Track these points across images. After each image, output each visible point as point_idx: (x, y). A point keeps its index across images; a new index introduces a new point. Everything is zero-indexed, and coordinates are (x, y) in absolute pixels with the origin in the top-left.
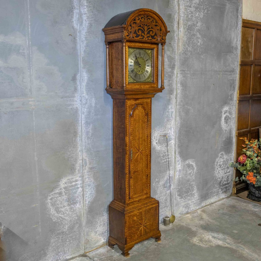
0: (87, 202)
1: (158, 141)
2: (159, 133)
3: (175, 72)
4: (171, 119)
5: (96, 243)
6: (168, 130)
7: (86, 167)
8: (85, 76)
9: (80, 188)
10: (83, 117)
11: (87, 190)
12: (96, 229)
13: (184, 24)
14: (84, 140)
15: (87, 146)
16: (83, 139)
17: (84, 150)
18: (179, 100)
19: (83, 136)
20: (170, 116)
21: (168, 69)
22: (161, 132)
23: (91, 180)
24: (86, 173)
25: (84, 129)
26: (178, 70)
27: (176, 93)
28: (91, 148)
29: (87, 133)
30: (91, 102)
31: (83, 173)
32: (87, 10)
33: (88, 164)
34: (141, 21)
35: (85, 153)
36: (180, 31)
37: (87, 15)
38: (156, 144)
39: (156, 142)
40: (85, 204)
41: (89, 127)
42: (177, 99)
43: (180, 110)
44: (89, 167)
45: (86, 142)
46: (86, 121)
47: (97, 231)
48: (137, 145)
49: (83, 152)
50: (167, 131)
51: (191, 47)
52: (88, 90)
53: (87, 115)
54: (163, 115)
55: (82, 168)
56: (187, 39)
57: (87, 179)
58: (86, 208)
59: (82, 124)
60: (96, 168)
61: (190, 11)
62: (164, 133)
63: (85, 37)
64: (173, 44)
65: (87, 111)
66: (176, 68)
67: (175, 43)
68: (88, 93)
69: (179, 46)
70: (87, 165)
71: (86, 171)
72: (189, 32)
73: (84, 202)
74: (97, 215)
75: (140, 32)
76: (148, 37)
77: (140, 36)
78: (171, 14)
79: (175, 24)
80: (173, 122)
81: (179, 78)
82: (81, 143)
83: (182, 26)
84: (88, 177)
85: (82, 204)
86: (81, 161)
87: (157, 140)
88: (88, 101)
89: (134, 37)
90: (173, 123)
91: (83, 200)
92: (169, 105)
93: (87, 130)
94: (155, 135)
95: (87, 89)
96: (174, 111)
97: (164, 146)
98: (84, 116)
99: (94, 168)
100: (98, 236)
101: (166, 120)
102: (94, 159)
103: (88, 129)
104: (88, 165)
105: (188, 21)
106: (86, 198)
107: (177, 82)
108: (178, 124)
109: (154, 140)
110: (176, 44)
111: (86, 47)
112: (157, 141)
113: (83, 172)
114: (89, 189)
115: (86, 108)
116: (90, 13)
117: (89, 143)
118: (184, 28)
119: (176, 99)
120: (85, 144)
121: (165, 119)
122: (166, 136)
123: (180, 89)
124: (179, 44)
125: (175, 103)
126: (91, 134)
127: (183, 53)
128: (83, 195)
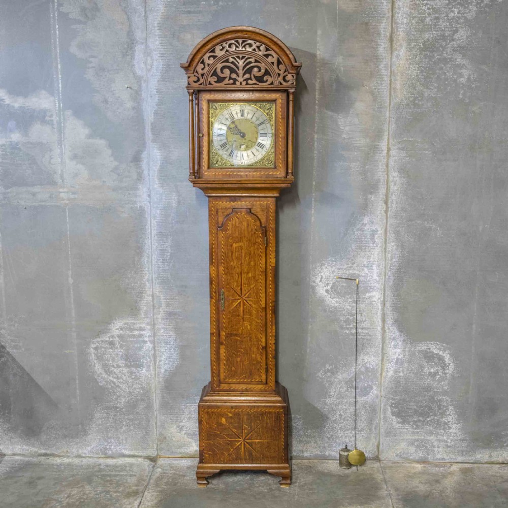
0: (163, 371)
1: (332, 288)
2: (333, 272)
3: (383, 145)
4: (371, 245)
5: (180, 447)
6: (363, 270)
7: (161, 310)
8: (158, 154)
9: (149, 343)
10: (154, 224)
11: (162, 350)
12: (180, 422)
13: (409, 41)
14: (156, 263)
15: (162, 275)
16: (153, 261)
17: (156, 280)
18: (394, 206)
19: (154, 256)
20: (366, 240)
21: (360, 140)
22: (339, 269)
23: (170, 334)
24: (160, 320)
25: (157, 244)
26: (391, 141)
27: (384, 191)
28: (170, 278)
29: (163, 252)
30: (169, 199)
31: (154, 319)
32: (160, 43)
33: (164, 305)
34: (227, 51)
35: (157, 285)
36: (398, 56)
37: (160, 51)
38: (327, 294)
39: (325, 288)
40: (158, 372)
41: (165, 242)
42: (389, 204)
43: (398, 229)
44: (166, 311)
45: (159, 267)
46: (158, 231)
47: (183, 427)
48: (237, 285)
49: (154, 284)
50: (358, 270)
51: (436, 90)
52: (163, 178)
53: (161, 221)
54: (345, 235)
55: (152, 310)
56: (422, 72)
57: (162, 331)
58: (161, 379)
59: (153, 236)
60: (179, 316)
61: (429, 9)
62: (347, 272)
63: (157, 88)
64: (375, 86)
65: (162, 215)
66: (386, 138)
67: (381, 84)
68: (162, 183)
69: (395, 89)
70: (161, 307)
71: (159, 316)
72: (425, 56)
73: (157, 369)
74: (183, 398)
75: (227, 72)
76: (246, 80)
77: (227, 79)
78: (368, 23)
79: (379, 43)
80: (376, 253)
81: (394, 158)
82: (150, 268)
83: (405, 44)
84: (163, 328)
85: (152, 371)
86: (151, 298)
87: (328, 284)
88: (164, 198)
89: (213, 83)
90: (376, 255)
91: (155, 365)
92: (363, 215)
93: (161, 247)
94: (322, 274)
95: (161, 176)
96: (379, 229)
97: (350, 300)
98: (156, 222)
99: (175, 314)
100: (186, 436)
101: (354, 248)
102: (176, 298)
103: (163, 245)
104: (163, 307)
105: (422, 31)
106: (160, 363)
107: (387, 166)
108: (392, 259)
109: (319, 284)
110: (384, 85)
111: (159, 105)
112: (329, 288)
113: (155, 317)
114: (166, 348)
115: (160, 208)
116: (166, 47)
117: (165, 270)
118: (410, 49)
119: (386, 203)
120: (159, 270)
121: (353, 245)
122: (355, 280)
123: (398, 182)
124: (393, 85)
125: (383, 212)
126: (169, 254)
127: (408, 105)
128: (155, 356)
